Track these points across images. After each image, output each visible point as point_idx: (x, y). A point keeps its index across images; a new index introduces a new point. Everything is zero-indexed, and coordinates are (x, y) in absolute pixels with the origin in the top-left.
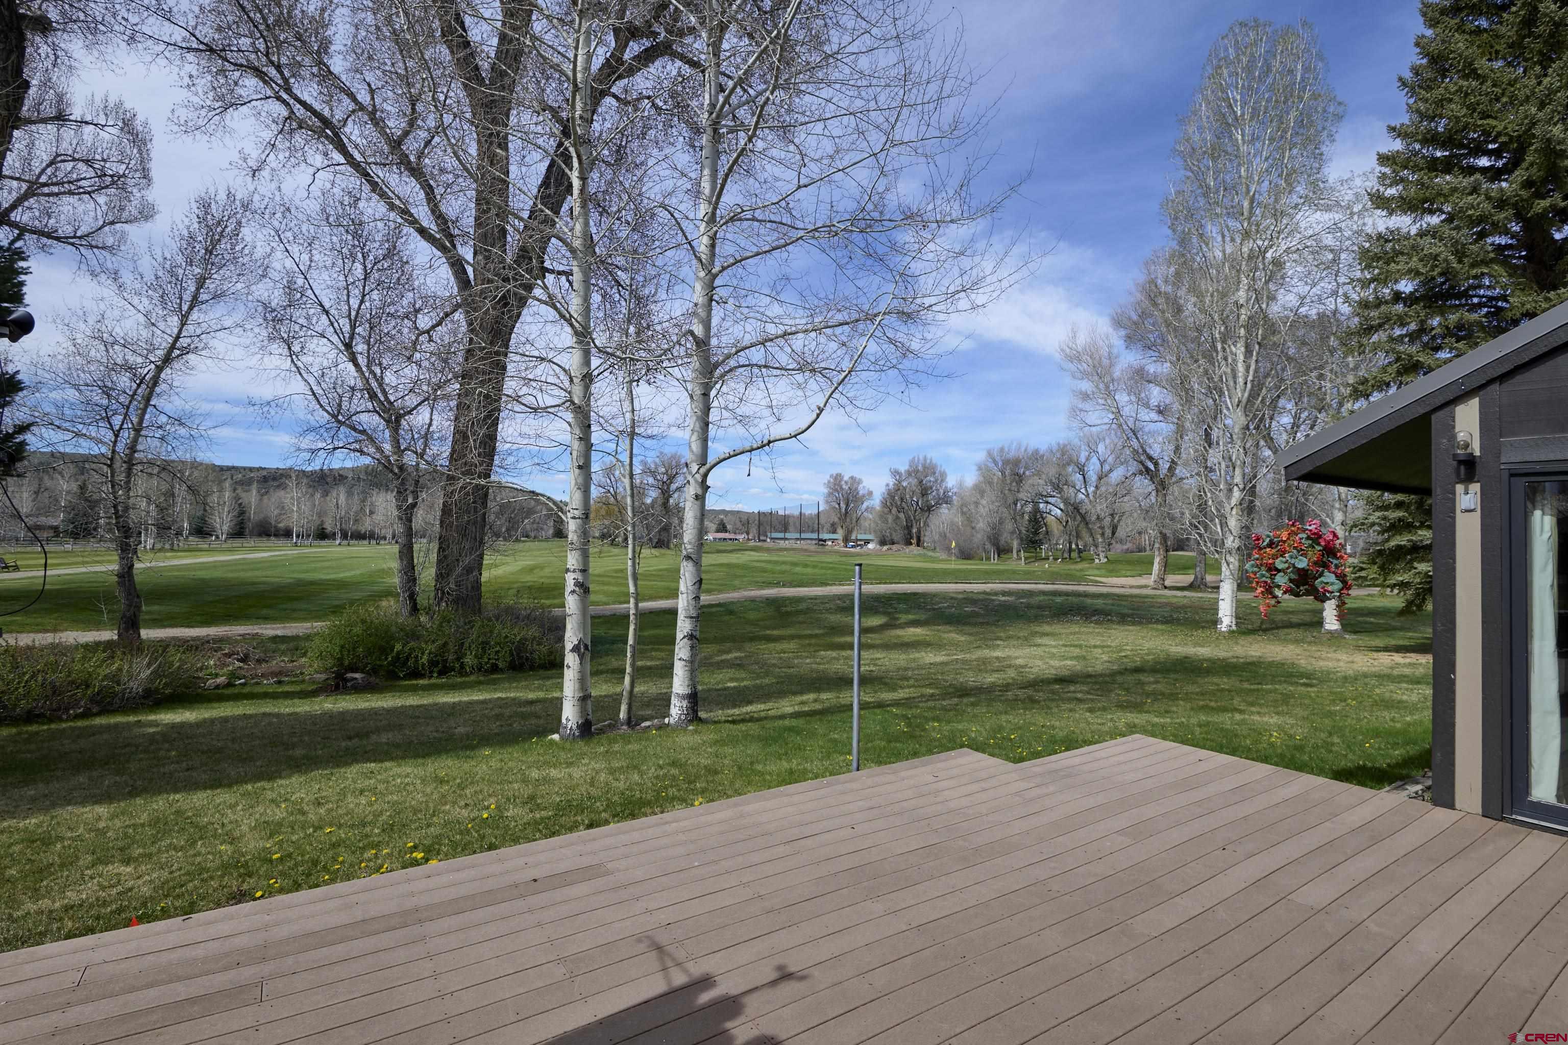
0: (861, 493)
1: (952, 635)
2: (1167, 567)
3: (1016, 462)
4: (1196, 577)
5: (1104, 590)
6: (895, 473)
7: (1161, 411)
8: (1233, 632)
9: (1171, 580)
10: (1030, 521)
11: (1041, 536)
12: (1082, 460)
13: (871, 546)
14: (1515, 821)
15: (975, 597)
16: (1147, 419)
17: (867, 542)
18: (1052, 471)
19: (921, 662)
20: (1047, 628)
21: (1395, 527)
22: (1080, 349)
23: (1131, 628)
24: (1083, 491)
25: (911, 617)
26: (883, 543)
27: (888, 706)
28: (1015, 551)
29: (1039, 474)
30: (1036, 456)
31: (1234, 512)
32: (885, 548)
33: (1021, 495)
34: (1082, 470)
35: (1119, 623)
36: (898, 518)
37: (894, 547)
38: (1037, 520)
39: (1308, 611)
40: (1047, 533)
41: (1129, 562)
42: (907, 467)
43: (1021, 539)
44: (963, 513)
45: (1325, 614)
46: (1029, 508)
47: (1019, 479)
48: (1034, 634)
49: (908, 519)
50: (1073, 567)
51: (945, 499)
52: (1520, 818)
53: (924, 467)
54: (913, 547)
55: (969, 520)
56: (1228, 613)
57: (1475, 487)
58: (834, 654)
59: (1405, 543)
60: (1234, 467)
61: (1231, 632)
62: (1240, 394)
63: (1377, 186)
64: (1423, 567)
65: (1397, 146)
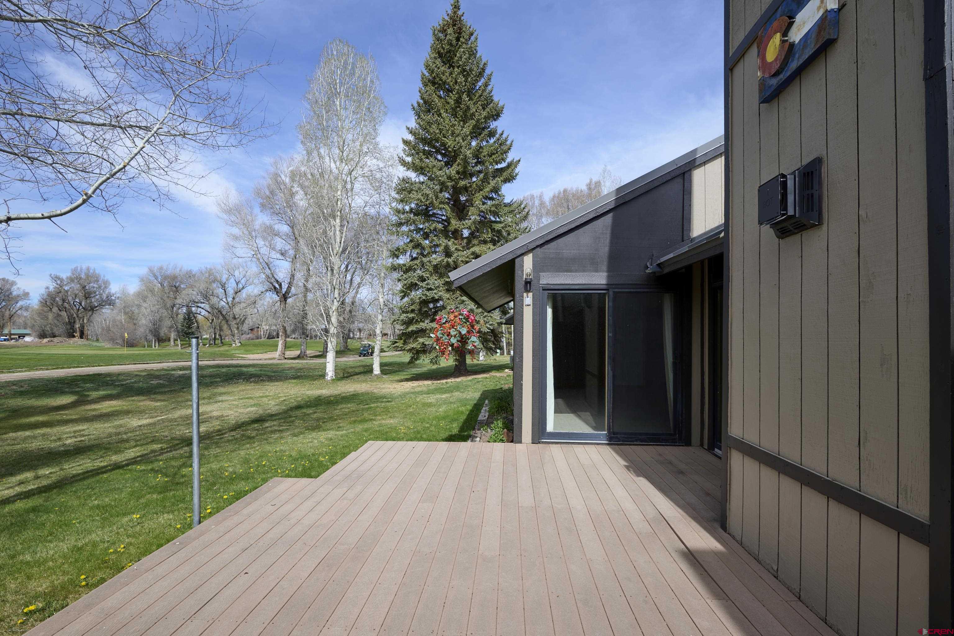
0: (15, 293)
1: (144, 403)
2: (286, 347)
3: (174, 278)
4: (301, 351)
5: (251, 362)
6: (56, 278)
7: (283, 254)
9: (289, 354)
10: (185, 319)
11: (193, 330)
12: (224, 280)
13: (27, 339)
14: (543, 443)
15: (157, 373)
16: (275, 257)
17: (22, 336)
18: (202, 286)
19: (129, 426)
20: (221, 390)
21: (410, 322)
22: (231, 206)
23: (276, 383)
24: (224, 300)
25: (102, 393)
26: (42, 335)
27: (127, 465)
28: (172, 340)
29: (192, 287)
30: (190, 275)
31: (334, 313)
32: (45, 340)
33: (179, 301)
34: (223, 286)
35: (268, 381)
36: (59, 315)
37: (55, 340)
38: (190, 318)
39: (360, 366)
40: (198, 327)
41: (255, 345)
42: (69, 274)
43: (178, 332)
44: (126, 313)
45: (374, 366)
46: (184, 310)
47: (176, 289)
48: (215, 395)
49: (70, 316)
50: (217, 349)
51: (109, 302)
52: (544, 441)
53: (88, 276)
54: (76, 339)
55: (132, 318)
56: (331, 369)
57: (530, 295)
58: (28, 433)
59: (414, 329)
60: (334, 289)
61: (333, 380)
62: (338, 249)
63: (402, 154)
64: (421, 340)
65: (410, 138)
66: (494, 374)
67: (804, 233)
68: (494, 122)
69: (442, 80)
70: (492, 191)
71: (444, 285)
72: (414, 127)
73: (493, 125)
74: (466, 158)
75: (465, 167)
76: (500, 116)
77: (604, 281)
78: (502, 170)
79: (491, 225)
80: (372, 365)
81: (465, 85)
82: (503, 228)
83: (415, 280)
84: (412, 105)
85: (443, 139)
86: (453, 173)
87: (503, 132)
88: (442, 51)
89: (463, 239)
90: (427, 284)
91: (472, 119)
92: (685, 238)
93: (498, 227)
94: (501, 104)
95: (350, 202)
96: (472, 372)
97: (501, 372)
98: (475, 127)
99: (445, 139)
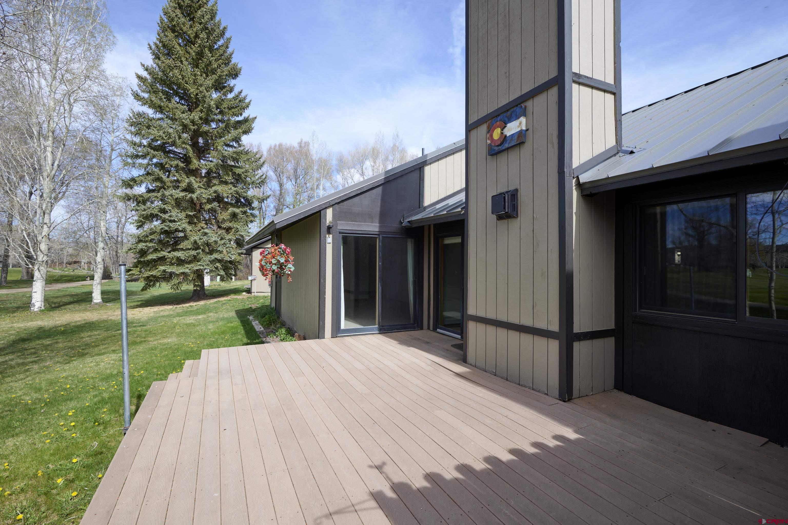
8: (43, 311)
14: (339, 336)
31: (44, 240)
45: (93, 295)
56: (40, 300)
57: (331, 236)
59: (155, 258)
60: (44, 214)
61: (41, 311)
62: (49, 171)
63: (136, 88)
64: (162, 268)
65: (145, 74)
66: (233, 296)
67: (509, 220)
68: (232, 80)
69: (182, 30)
70: (233, 140)
71: (186, 218)
72: (150, 65)
73: (232, 82)
74: (209, 107)
75: (208, 115)
76: (238, 76)
77: (377, 229)
78: (239, 122)
79: (232, 169)
80: (91, 293)
81: (207, 42)
82: (243, 172)
83: (156, 212)
84: (149, 45)
85: (186, 85)
86: (197, 118)
87: (242, 91)
88: (182, 3)
89: (201, 177)
90: (170, 216)
91: (214, 73)
92: (421, 206)
93: (238, 171)
94: (239, 66)
95: (68, 124)
96: (210, 296)
97: (239, 295)
98: (216, 81)
99: (188, 86)
